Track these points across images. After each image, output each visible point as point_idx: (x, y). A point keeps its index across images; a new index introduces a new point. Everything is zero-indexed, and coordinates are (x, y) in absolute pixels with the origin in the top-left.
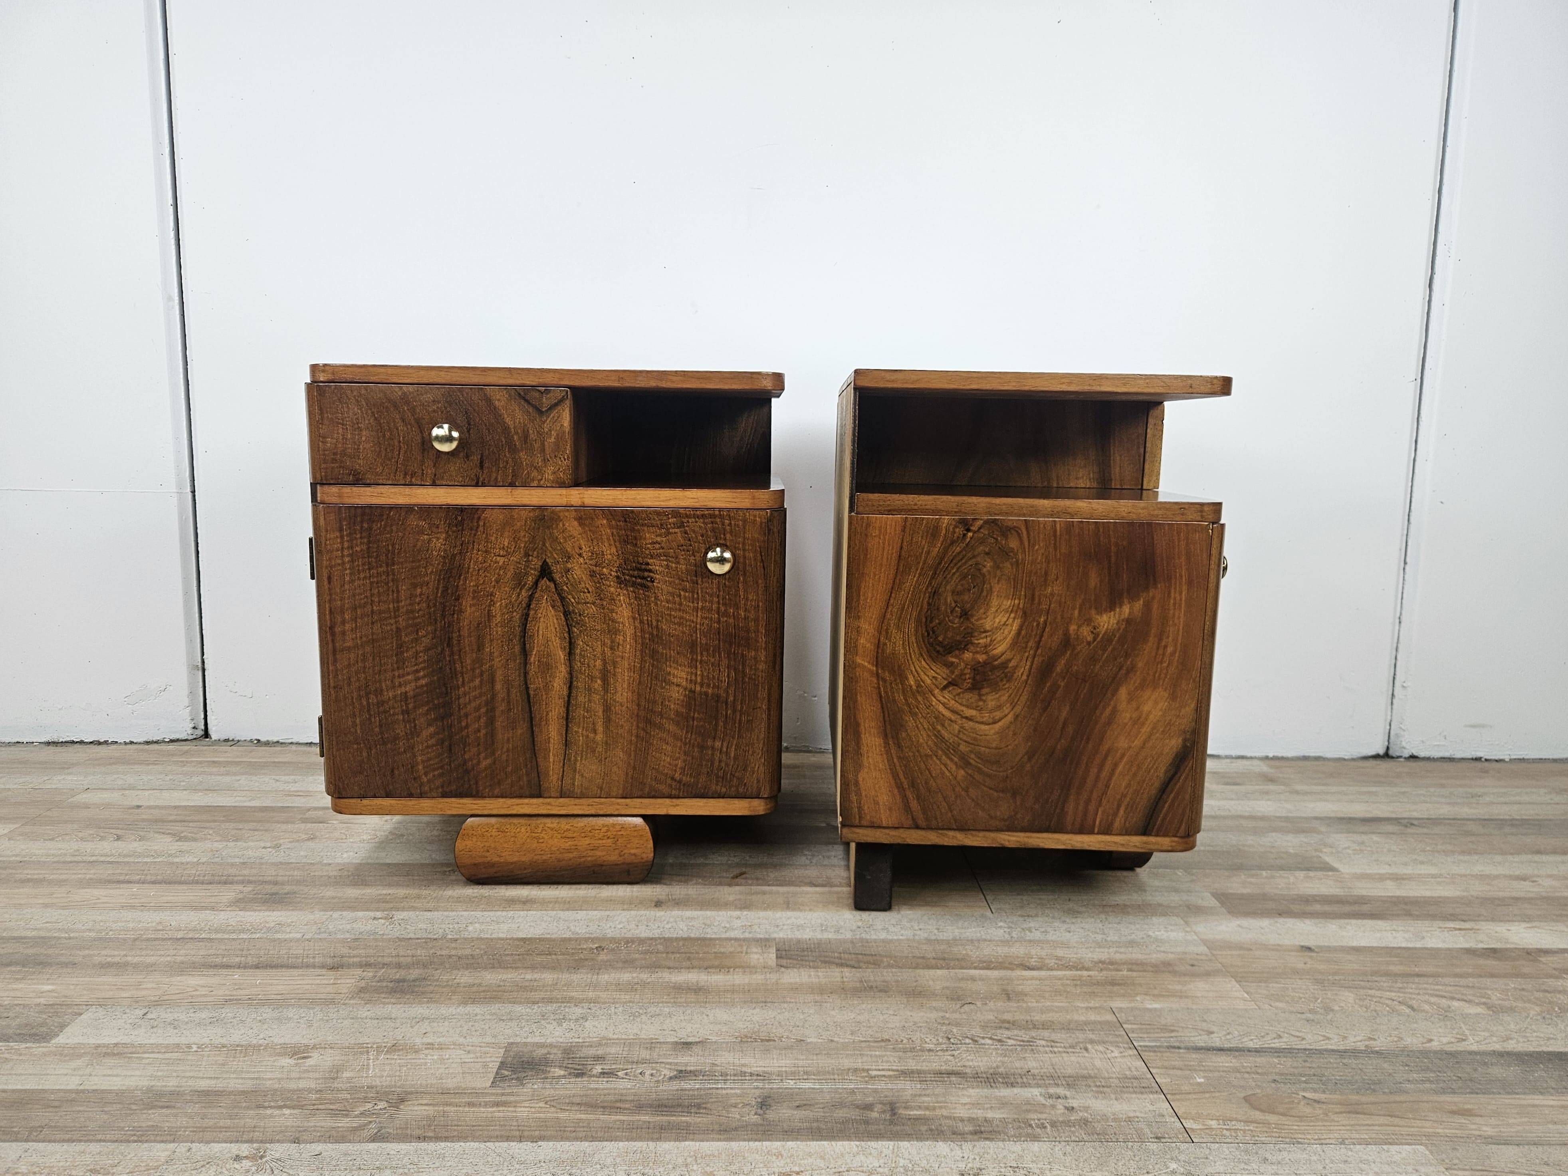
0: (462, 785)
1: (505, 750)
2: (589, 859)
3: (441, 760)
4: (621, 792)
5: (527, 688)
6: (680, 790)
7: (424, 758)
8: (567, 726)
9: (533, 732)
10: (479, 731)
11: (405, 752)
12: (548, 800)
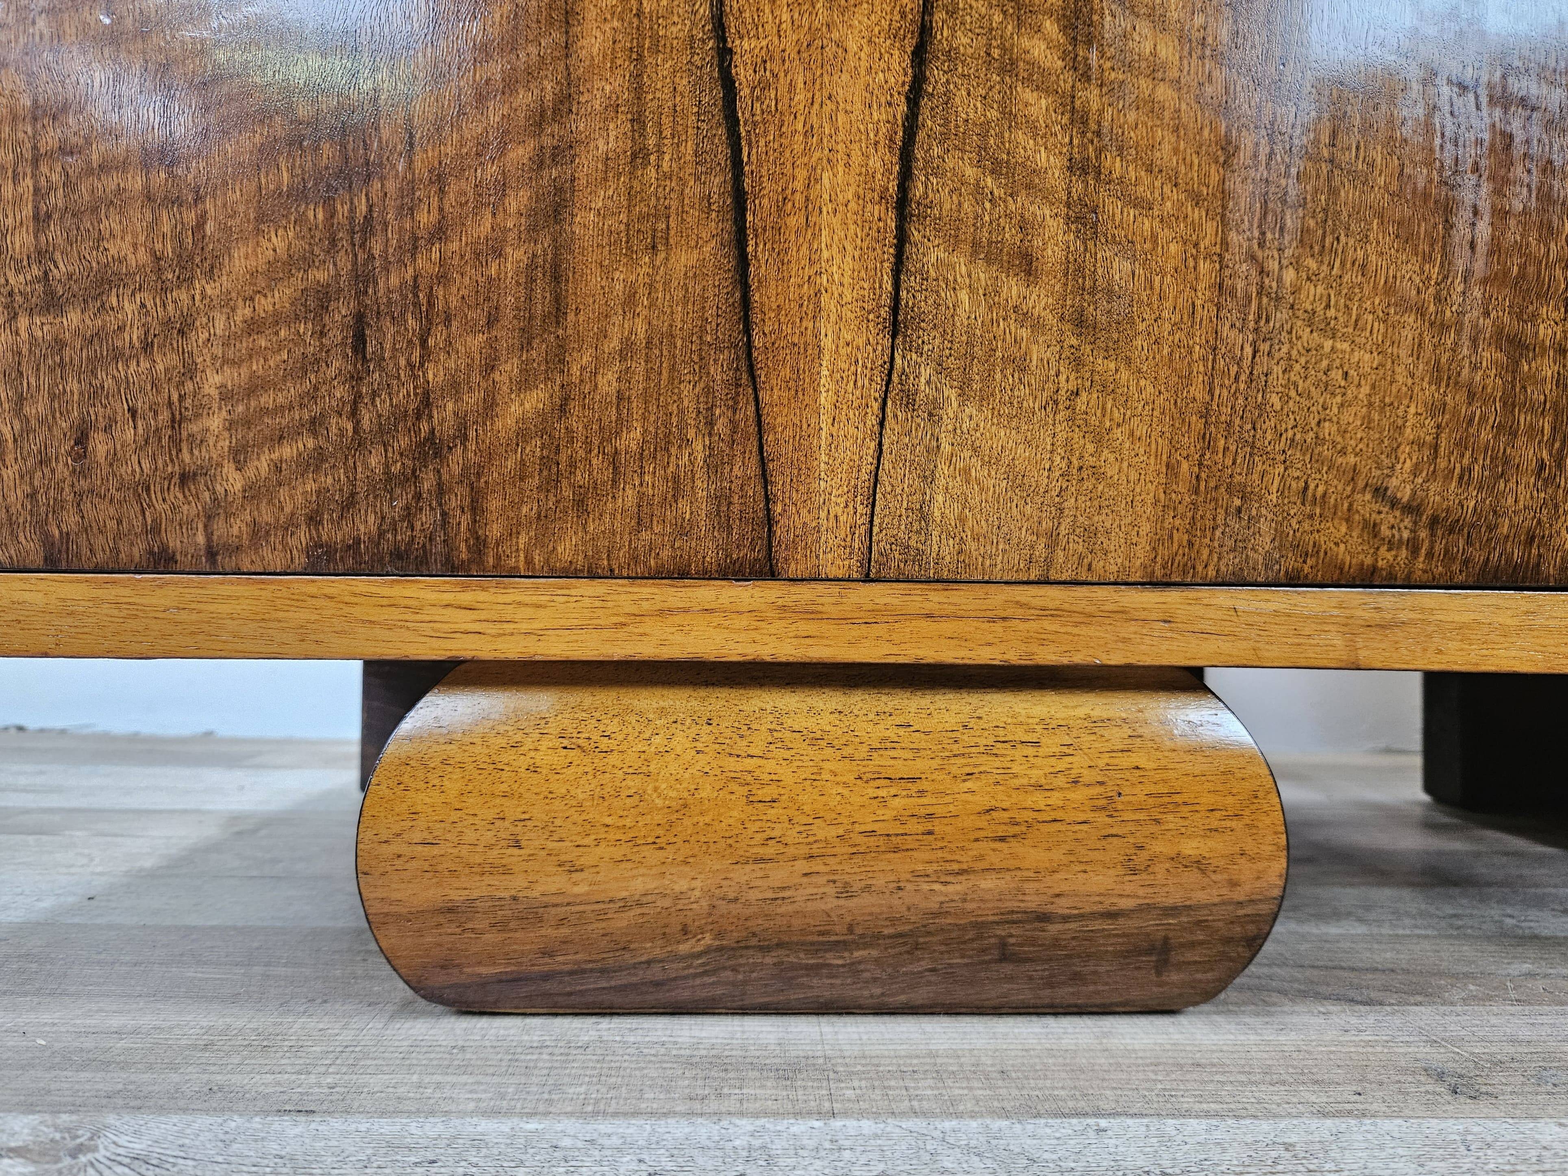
0: (409, 514)
1: (614, 344)
2: (988, 883)
3: (313, 395)
4: (1142, 554)
5: (724, 54)
6: (1414, 546)
7: (230, 377)
8: (902, 239)
9: (743, 262)
10: (499, 253)
11: (147, 347)
12: (804, 593)
